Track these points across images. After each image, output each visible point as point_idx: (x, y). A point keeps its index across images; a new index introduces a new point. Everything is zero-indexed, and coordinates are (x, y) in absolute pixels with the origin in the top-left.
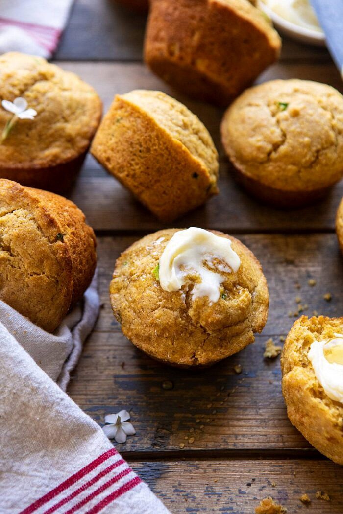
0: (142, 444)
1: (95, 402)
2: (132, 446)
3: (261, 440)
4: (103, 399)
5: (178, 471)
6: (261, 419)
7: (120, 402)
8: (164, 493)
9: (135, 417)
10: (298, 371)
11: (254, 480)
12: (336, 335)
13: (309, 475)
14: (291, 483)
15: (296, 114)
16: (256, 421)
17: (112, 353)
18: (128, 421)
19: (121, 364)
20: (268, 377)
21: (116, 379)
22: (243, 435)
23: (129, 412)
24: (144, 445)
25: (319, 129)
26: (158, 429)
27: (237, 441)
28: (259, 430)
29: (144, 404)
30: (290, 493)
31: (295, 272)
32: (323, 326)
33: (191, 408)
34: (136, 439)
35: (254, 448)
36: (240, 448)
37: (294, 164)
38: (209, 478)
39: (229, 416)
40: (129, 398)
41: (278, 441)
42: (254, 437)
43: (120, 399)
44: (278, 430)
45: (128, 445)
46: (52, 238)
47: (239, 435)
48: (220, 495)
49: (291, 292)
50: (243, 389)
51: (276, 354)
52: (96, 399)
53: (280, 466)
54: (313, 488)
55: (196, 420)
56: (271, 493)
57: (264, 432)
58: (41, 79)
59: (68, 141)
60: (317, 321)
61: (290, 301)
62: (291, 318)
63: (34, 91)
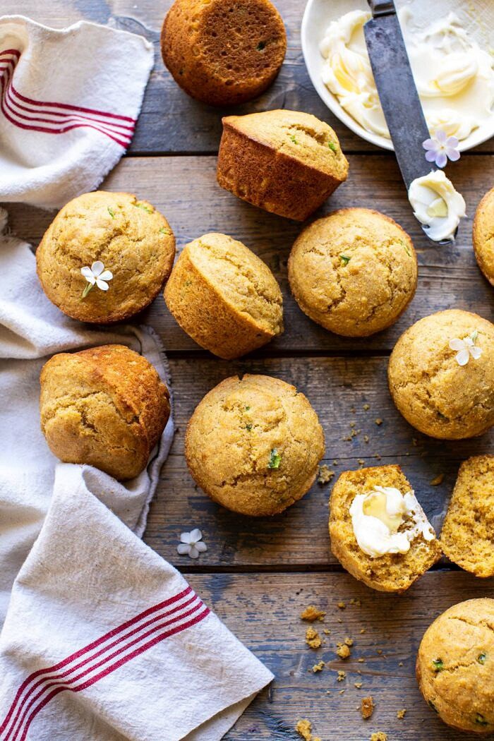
1: (173, 521)
2: (204, 561)
3: (310, 557)
4: (179, 518)
5: (241, 582)
6: (312, 538)
7: (194, 521)
8: (229, 600)
9: (206, 535)
10: (340, 525)
11: (302, 590)
12: (376, 487)
13: (346, 585)
14: (332, 592)
15: (355, 273)
16: (308, 540)
17: (186, 475)
18: (200, 541)
19: (194, 486)
20: (321, 499)
21: (190, 500)
22: (296, 552)
23: (201, 530)
24: (213, 560)
25: (376, 287)
26: (225, 546)
27: (290, 557)
28: (309, 548)
29: (214, 523)
30: (331, 600)
31: (352, 395)
32: (366, 477)
33: (254, 528)
34: (207, 554)
35: (304, 563)
36: (293, 563)
37: (352, 318)
38: (265, 588)
39: (285, 535)
40: (201, 518)
42: (306, 554)
43: (194, 519)
44: (324, 548)
45: (200, 560)
46: (129, 420)
47: (292, 552)
48: (273, 602)
49: (347, 416)
50: (299, 510)
51: (328, 479)
52: (173, 518)
53: (324, 578)
54: (348, 596)
55: (257, 539)
56: (315, 600)
57: (314, 549)
58: (116, 236)
59: (143, 291)
60: (361, 474)
61: (345, 426)
62: (345, 443)
63: (109, 251)
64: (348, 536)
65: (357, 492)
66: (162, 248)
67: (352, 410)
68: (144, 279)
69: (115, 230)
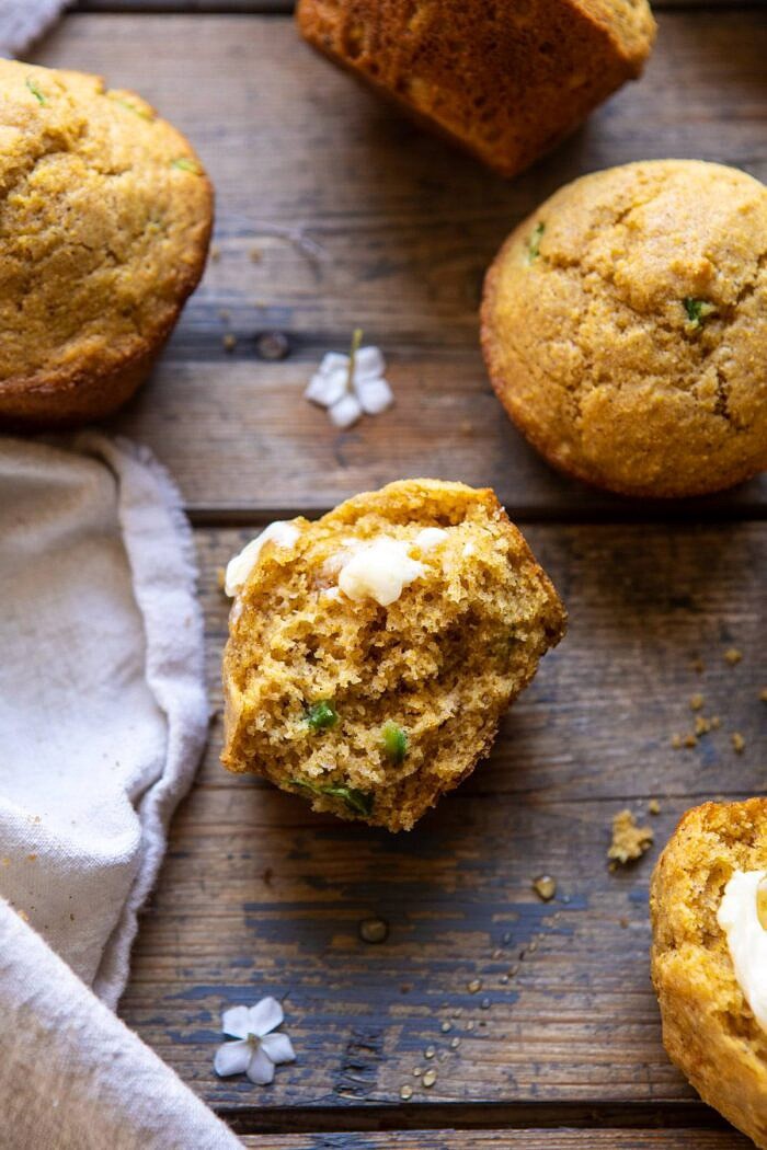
0: (310, 1086)
1: (200, 973)
2: (288, 1093)
3: (595, 1078)
4: (219, 965)
6: (598, 1022)
7: (261, 974)
9: (296, 1014)
10: (693, 959)
16: (587, 1027)
17: (239, 843)
18: (277, 1030)
19: (262, 873)
20: (618, 908)
21: (250, 914)
22: (554, 1065)
23: (281, 1001)
24: (316, 1089)
26: (349, 1047)
27: (539, 1079)
28: (592, 1051)
29: (317, 979)
32: (757, 822)
33: (430, 992)
34: (298, 1072)
35: (581, 1097)
36: (546, 1097)
39: (522, 1014)
40: (279, 963)
41: (637, 1081)
42: (582, 1069)
43: (260, 967)
44: (636, 1051)
45: (278, 1088)
47: (543, 1063)
49: (679, 680)
50: (556, 941)
51: (637, 852)
52: (202, 966)
53: (641, 1146)
55: (442, 1024)
57: (605, 1055)
58: (50, 151)
59: (125, 314)
60: (743, 813)
61: (678, 707)
62: (680, 752)
63: (32, 188)
64: (720, 988)
65: (735, 865)
66: (178, 205)
67: (693, 664)
68: (130, 278)
69: (47, 135)
